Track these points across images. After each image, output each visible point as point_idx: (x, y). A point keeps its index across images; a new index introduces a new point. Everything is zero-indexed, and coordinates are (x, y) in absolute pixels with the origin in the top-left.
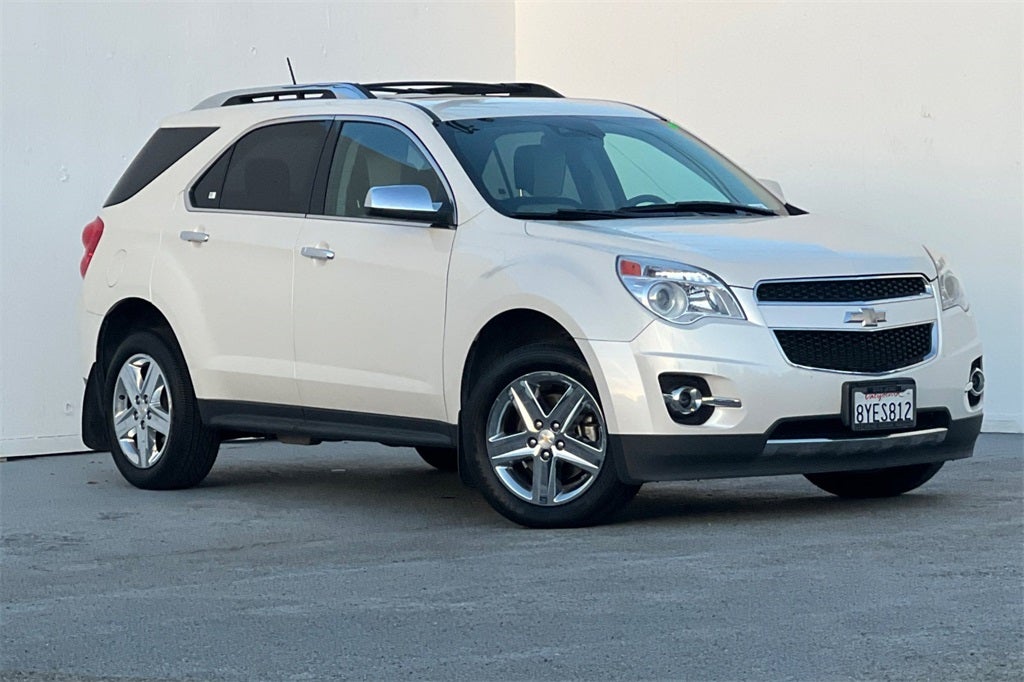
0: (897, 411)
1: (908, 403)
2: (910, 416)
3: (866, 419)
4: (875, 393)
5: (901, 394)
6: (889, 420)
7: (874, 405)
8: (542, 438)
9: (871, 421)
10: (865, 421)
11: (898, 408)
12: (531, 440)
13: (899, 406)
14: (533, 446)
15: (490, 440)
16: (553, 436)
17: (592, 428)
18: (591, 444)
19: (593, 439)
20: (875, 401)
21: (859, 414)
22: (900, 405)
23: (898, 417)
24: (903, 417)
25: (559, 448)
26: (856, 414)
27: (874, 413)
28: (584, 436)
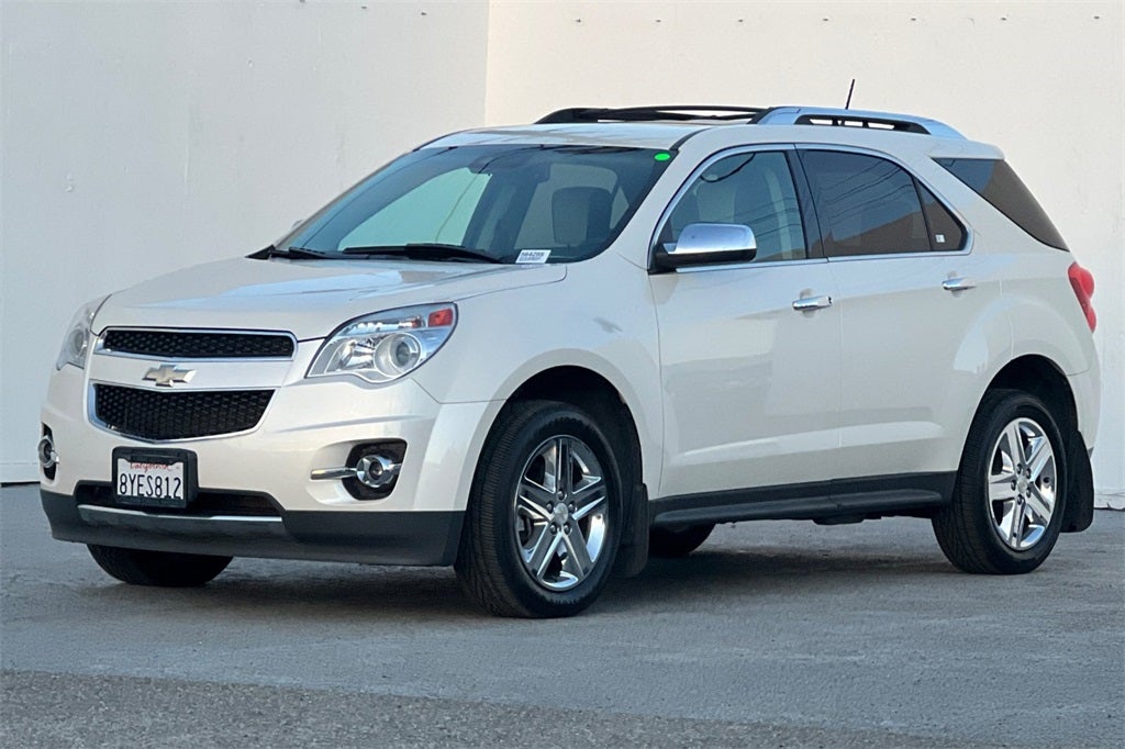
0: (164, 486)
1: (176, 479)
2: (180, 494)
3: (129, 490)
4: (142, 462)
5: (170, 467)
6: (154, 496)
7: (139, 476)
9: (135, 494)
10: (128, 493)
11: (164, 483)
13: (166, 481)
20: (141, 471)
21: (123, 484)
22: (167, 479)
23: (164, 494)
24: (171, 494)
26: (119, 484)
27: (140, 485)
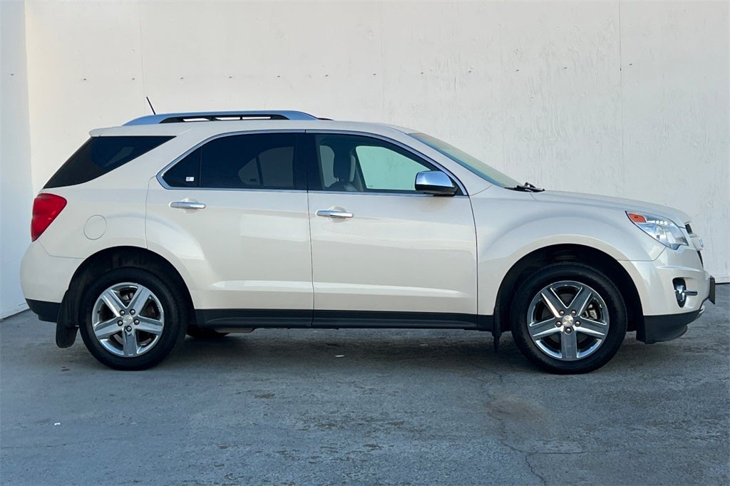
8: (565, 321)
12: (558, 322)
14: (559, 326)
15: (530, 325)
16: (572, 319)
17: (594, 311)
18: (595, 320)
19: (596, 318)
25: (577, 326)
28: (590, 316)
